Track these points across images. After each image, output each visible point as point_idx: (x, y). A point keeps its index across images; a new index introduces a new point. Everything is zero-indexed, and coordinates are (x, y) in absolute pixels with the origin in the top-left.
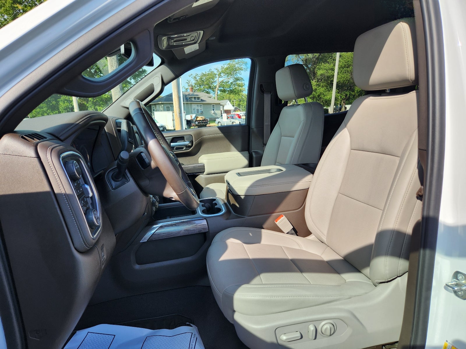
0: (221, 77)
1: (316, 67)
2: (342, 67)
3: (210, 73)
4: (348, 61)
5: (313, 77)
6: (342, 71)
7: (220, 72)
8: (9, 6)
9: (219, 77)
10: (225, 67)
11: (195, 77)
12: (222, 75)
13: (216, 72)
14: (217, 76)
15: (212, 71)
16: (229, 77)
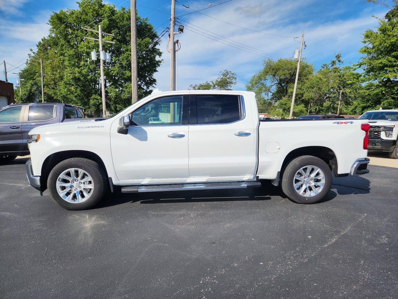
0: (215, 88)
1: (288, 86)
2: (308, 88)
3: (207, 84)
4: (313, 84)
5: (285, 94)
6: (307, 90)
7: (215, 84)
8: (62, 30)
9: (214, 88)
10: (219, 81)
11: (194, 87)
12: (216, 86)
13: (211, 84)
14: (212, 87)
15: (208, 83)
16: (221, 89)
